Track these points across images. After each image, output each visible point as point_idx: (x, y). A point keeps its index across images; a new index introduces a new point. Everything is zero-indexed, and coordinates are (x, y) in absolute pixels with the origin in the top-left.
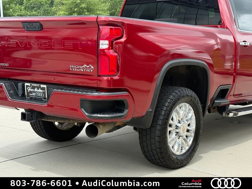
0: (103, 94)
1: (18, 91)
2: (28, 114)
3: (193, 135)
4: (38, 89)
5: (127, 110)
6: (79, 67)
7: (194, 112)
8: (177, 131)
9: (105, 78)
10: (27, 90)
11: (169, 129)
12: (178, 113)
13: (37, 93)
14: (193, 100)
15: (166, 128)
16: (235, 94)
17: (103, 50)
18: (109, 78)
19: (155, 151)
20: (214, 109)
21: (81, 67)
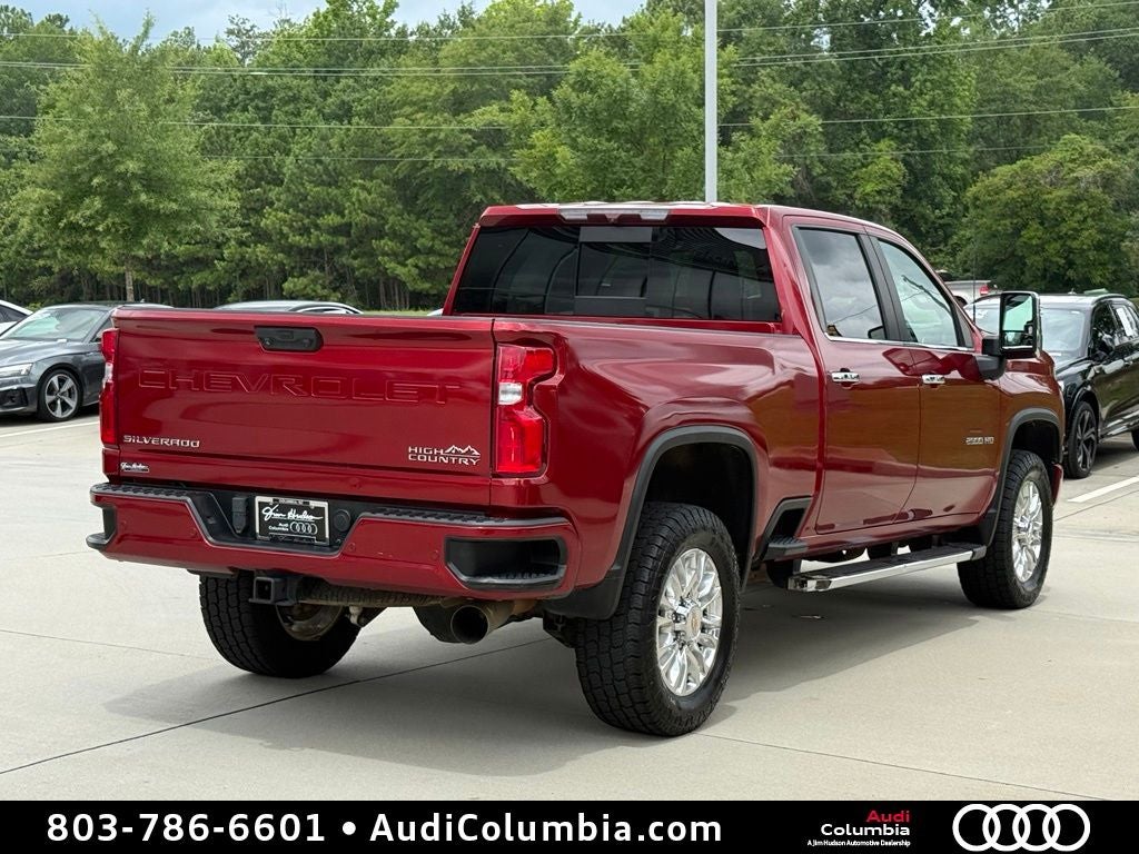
0: (507, 523)
1: (231, 522)
2: (276, 583)
3: (716, 639)
4: (299, 512)
5: (565, 566)
6: (436, 452)
7: (719, 577)
8: (678, 627)
9: (512, 482)
10: (262, 516)
11: (660, 621)
12: (682, 579)
13: (294, 525)
14: (718, 540)
15: (653, 619)
16: (820, 524)
17: (509, 409)
18: (522, 480)
19: (623, 682)
20: (756, 572)
21: (442, 452)
